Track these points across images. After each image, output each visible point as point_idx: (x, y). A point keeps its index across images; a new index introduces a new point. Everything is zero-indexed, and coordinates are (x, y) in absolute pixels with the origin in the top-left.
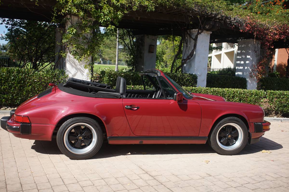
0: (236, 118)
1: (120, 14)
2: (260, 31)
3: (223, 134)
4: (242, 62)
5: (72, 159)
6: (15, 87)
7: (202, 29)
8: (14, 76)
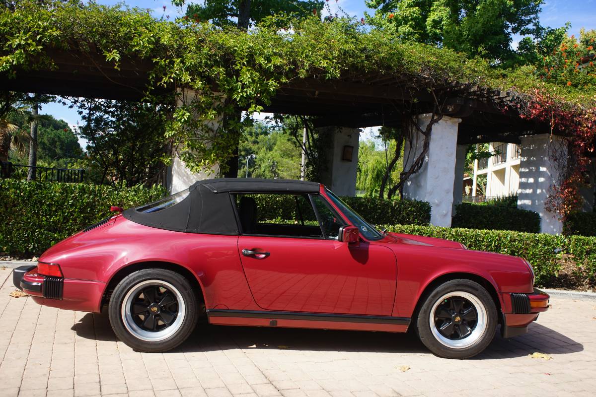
0: (470, 282)
1: (272, 84)
2: (563, 118)
3: (444, 314)
4: (531, 180)
5: (136, 350)
6: (74, 220)
7: (440, 113)
8: (75, 198)
